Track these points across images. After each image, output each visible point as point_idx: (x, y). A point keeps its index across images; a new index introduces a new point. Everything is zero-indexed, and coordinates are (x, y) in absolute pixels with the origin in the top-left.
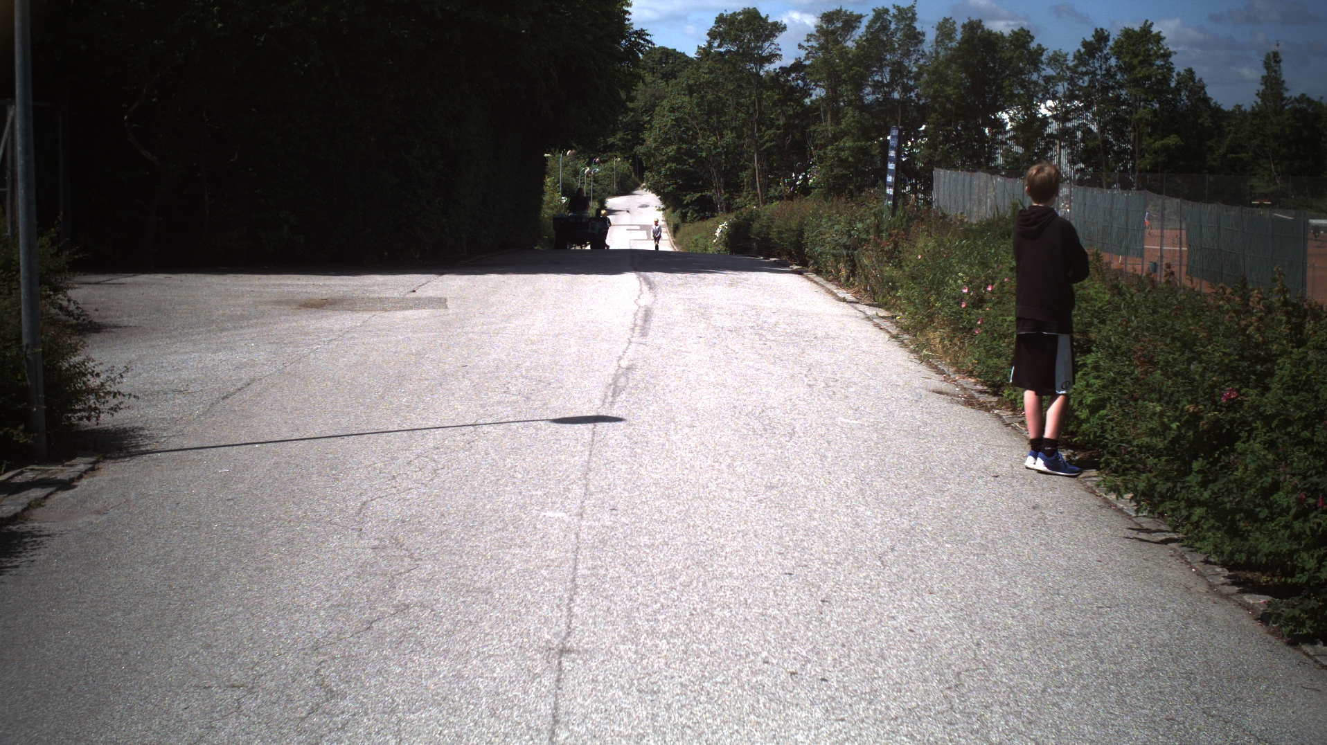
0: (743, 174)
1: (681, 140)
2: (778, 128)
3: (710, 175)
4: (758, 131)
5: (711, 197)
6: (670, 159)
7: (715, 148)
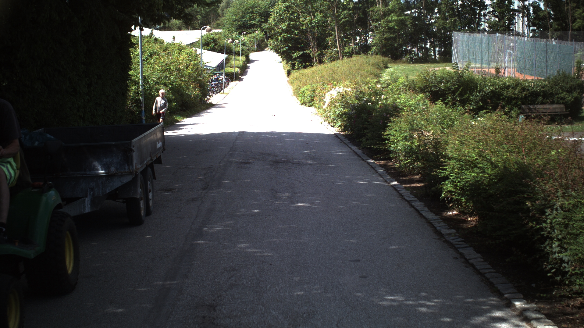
2: (349, 10)
3: (309, 40)
4: (337, 12)
5: (309, 54)
6: (284, 31)
7: (311, 23)
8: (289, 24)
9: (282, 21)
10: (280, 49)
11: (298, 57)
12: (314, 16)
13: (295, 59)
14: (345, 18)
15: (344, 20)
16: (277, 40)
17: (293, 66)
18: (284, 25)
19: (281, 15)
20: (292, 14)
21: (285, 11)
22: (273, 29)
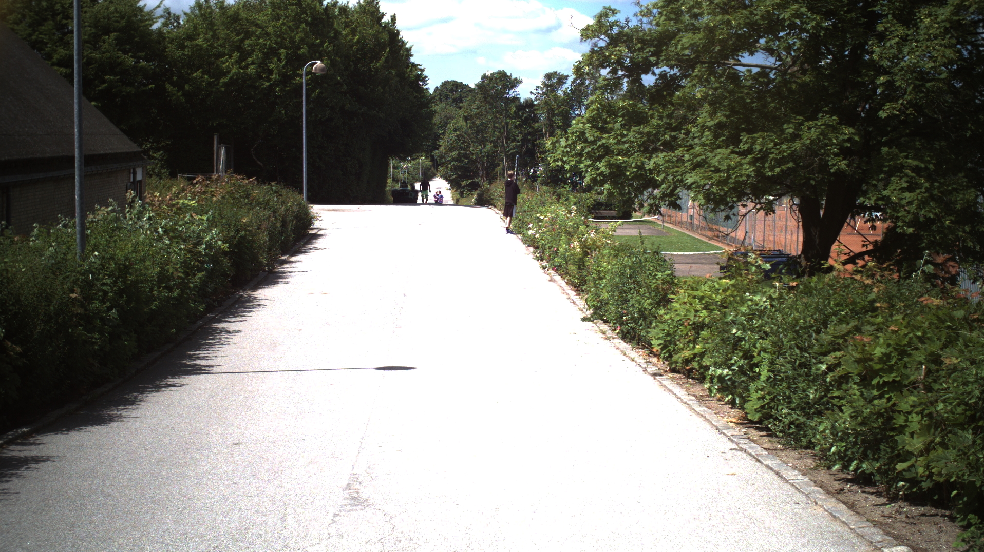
0: (498, 169)
1: (461, 148)
2: (518, 142)
3: (478, 168)
4: (507, 143)
5: (478, 182)
6: (454, 160)
7: (481, 153)
8: (459, 153)
9: (451, 149)
10: (450, 177)
11: (467, 186)
12: (485, 146)
13: (464, 187)
14: (514, 149)
15: (512, 151)
16: (447, 168)
17: (462, 194)
18: (454, 154)
19: (451, 144)
20: (462, 143)
21: (456, 140)
22: (444, 157)
